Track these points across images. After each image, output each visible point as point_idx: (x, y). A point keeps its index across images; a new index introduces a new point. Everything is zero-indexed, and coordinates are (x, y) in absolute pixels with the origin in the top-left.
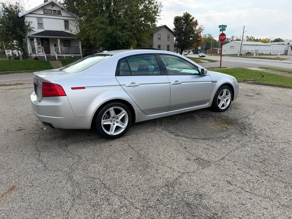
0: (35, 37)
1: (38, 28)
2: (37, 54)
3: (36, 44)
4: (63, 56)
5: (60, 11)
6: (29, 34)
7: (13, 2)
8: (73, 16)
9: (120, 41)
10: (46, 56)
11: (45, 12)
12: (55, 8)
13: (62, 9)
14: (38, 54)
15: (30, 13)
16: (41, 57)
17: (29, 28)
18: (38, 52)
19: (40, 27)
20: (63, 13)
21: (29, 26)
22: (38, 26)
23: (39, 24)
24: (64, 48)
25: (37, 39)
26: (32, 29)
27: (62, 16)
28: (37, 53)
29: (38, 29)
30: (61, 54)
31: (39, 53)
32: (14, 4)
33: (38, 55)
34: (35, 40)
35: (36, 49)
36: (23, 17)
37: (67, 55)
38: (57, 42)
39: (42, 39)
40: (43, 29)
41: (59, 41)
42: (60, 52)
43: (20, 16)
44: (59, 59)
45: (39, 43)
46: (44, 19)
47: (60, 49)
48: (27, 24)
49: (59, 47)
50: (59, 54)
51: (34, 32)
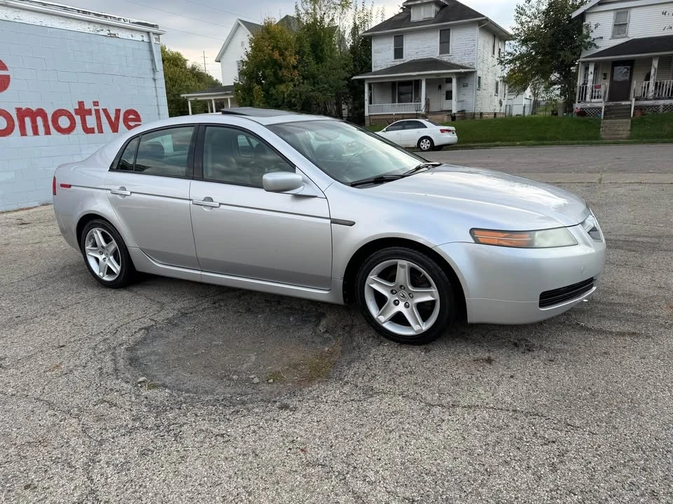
0: (592, 62)
1: (613, 37)
2: (589, 103)
3: (591, 77)
4: (656, 104)
6: (584, 56)
10: (605, 107)
14: (591, 102)
15: (600, 4)
16: (595, 108)
17: (588, 40)
18: (592, 98)
19: (619, 34)
22: (613, 32)
23: (617, 27)
24: (667, 82)
25: (599, 65)
26: (595, 42)
28: (588, 99)
29: (610, 39)
30: (651, 100)
31: (593, 100)
33: (589, 105)
34: (591, 69)
35: (589, 91)
36: (582, 17)
37: (669, 102)
38: (651, 65)
39: (616, 63)
40: (626, 36)
41: (655, 63)
42: (651, 94)
43: (574, 15)
44: (638, 114)
45: (605, 75)
46: (633, 13)
47: (652, 87)
48: (585, 32)
49: (652, 81)
50: (646, 99)
51: (597, 47)
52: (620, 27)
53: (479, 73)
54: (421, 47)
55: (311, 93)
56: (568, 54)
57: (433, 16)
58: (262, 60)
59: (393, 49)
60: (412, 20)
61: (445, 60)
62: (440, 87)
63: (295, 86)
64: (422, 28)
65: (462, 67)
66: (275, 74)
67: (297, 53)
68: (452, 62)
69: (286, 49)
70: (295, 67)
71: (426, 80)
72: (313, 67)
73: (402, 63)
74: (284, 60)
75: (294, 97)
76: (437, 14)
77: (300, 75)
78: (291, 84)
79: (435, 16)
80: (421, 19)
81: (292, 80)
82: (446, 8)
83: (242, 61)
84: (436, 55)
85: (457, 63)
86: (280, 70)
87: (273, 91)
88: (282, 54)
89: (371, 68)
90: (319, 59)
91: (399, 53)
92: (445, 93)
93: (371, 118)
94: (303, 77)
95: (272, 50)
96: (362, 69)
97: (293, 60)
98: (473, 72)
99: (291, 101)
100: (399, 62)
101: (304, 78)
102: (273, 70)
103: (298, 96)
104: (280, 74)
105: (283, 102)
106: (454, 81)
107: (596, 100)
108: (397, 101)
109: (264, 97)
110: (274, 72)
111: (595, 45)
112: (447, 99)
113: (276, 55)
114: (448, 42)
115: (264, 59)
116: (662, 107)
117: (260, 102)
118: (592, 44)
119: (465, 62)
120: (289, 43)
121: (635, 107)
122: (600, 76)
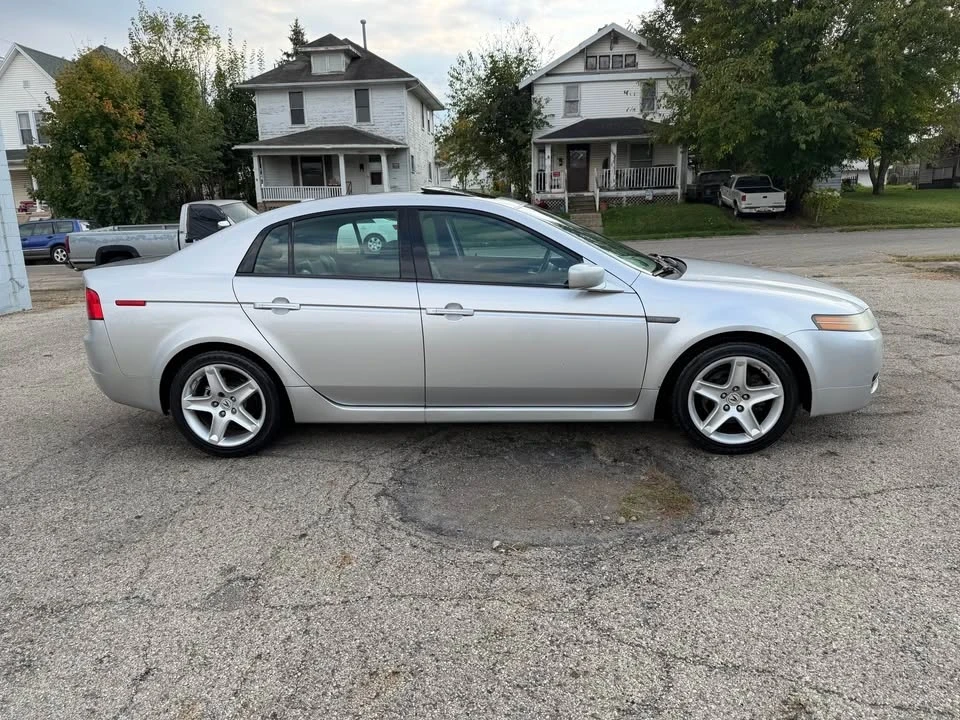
0: (548, 143)
1: (565, 116)
2: (548, 193)
3: (548, 162)
4: (619, 195)
5: (635, 55)
6: (537, 136)
7: (510, 50)
8: (672, 66)
9: (802, 138)
10: (569, 198)
11: (589, 66)
12: (620, 49)
13: (640, 47)
14: (551, 193)
15: (548, 75)
16: (557, 200)
17: (539, 117)
18: (551, 187)
19: (571, 113)
20: (643, 62)
21: (539, 113)
22: (565, 110)
23: (568, 104)
24: (627, 171)
25: (555, 148)
26: (548, 120)
27: (636, 71)
28: (547, 189)
29: (562, 117)
30: (614, 190)
31: (553, 190)
32: (513, 53)
33: (549, 196)
34: (548, 152)
35: (548, 180)
36: (530, 88)
37: (631, 193)
38: (609, 151)
39: (571, 147)
40: (579, 116)
41: (614, 149)
42: (613, 184)
43: (521, 85)
44: (604, 208)
45: (561, 160)
46: (583, 87)
47: (613, 176)
48: (535, 107)
49: (612, 169)
50: (609, 190)
51: (551, 127)
52: (572, 104)
53: (412, 151)
54: (329, 110)
55: (172, 168)
56: (519, 132)
57: (343, 70)
58: (82, 113)
59: (289, 110)
60: (314, 71)
61: (366, 130)
62: (362, 167)
63: (144, 155)
64: (329, 84)
65: (389, 142)
66: (108, 137)
67: (143, 105)
68: (374, 133)
69: (124, 98)
70: (140, 128)
71: (345, 156)
72: (168, 128)
73: (304, 130)
74: (121, 115)
75: (144, 172)
76: (348, 67)
77: (150, 140)
78: (137, 152)
79: (346, 70)
80: (325, 72)
81: (137, 147)
82: (359, 62)
83: (41, 112)
84: (352, 122)
85: (383, 136)
86: (116, 129)
87: (105, 162)
88: (117, 106)
89: (258, 135)
90: (177, 118)
91: (297, 116)
92: (369, 175)
93: (267, 205)
94: (154, 142)
95: (100, 98)
96: (237, 135)
97: (137, 117)
98: (404, 150)
99: (140, 178)
100: (298, 129)
101: (157, 145)
102: (104, 130)
103: (151, 171)
104: (116, 135)
105: (126, 179)
106: (384, 159)
107: (556, 190)
108: (301, 183)
109: (89, 171)
110: (105, 133)
111: (548, 124)
112: (373, 183)
113: (108, 107)
114: (368, 107)
115: (88, 112)
116: (625, 199)
117: (83, 178)
118: (543, 123)
119: (392, 134)
120: (126, 90)
121: (600, 198)
122: (557, 161)
